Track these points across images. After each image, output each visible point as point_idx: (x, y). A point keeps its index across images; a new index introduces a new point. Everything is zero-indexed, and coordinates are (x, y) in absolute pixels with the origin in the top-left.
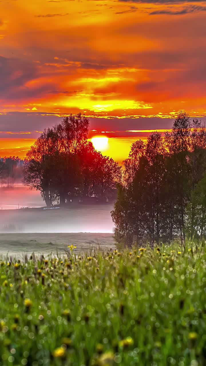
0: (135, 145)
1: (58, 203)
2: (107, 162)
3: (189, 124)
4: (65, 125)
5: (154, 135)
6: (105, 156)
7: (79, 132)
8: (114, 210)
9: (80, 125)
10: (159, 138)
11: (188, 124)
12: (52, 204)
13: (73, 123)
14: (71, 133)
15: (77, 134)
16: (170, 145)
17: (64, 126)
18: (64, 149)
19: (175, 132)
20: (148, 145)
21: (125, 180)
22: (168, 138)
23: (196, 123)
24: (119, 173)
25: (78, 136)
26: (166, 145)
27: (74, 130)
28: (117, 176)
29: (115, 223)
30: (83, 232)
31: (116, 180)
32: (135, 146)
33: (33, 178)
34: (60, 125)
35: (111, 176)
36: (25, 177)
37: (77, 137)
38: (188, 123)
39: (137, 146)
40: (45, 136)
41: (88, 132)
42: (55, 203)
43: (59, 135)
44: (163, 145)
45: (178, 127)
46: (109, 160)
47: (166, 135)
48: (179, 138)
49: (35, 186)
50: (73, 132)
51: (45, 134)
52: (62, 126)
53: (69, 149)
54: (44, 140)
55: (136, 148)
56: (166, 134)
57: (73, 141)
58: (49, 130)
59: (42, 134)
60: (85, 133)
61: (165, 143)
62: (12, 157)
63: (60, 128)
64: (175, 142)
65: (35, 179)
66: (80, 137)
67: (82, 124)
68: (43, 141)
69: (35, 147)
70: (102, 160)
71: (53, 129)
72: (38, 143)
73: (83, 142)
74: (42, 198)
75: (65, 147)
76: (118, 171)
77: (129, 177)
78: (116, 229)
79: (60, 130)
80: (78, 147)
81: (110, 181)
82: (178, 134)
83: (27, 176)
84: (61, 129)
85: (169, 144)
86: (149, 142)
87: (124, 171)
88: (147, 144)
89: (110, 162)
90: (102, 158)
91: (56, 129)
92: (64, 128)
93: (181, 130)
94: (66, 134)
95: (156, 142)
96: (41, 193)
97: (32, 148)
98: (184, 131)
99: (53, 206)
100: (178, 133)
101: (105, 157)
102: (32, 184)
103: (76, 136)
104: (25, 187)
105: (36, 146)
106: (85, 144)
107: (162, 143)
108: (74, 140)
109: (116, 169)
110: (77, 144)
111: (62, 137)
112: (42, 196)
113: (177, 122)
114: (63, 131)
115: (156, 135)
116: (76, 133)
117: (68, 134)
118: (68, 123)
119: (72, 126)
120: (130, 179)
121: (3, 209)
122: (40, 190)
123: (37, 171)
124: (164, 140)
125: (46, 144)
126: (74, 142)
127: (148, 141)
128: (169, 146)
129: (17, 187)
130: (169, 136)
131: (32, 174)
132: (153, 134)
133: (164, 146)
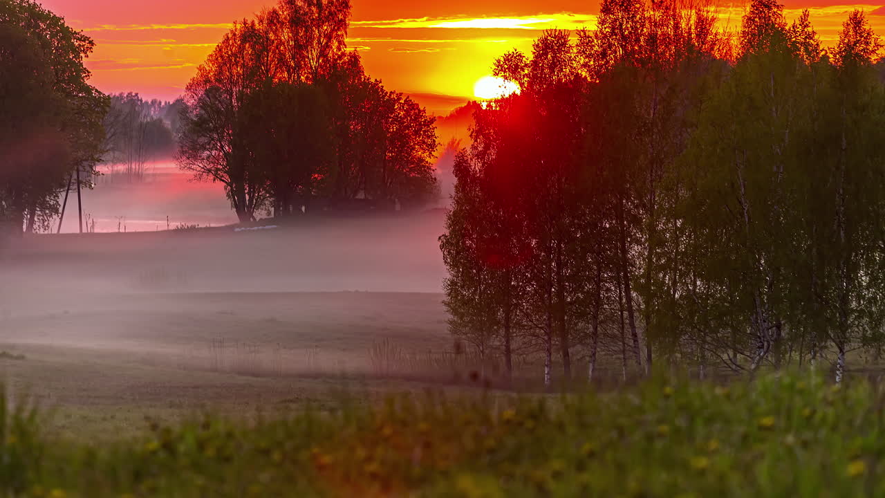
0: (502, 63)
1: (269, 213)
2: (396, 107)
3: (641, 10)
4: (287, 12)
5: (549, 38)
6: (391, 92)
7: (325, 28)
8: (447, 232)
9: (326, 10)
10: (564, 44)
11: (639, 9)
12: (253, 217)
13: (309, 5)
14: (305, 31)
15: (320, 36)
16: (592, 63)
17: (285, 13)
18: (286, 75)
19: (605, 28)
20: (535, 63)
21: (476, 155)
22: (587, 44)
23: (660, 6)
24: (429, 137)
25: (322, 40)
26: (582, 62)
27: (312, 23)
28: (424, 142)
29: (448, 267)
30: (349, 290)
31: (420, 153)
32: (501, 66)
33: (205, 149)
34: (275, 11)
35: (408, 143)
36: (182, 147)
37: (319, 43)
38: (638, 6)
39: (506, 66)
40: (235, 39)
41: (348, 30)
42: (260, 214)
43: (272, 36)
44: (574, 62)
45: (611, 16)
46: (402, 101)
47: (581, 37)
48: (614, 44)
49: (209, 171)
50: (308, 29)
51: (235, 35)
52: (281, 13)
53: (298, 74)
54: (231, 50)
55: (505, 72)
56: (582, 34)
57: (308, 52)
58: (245, 23)
59: (227, 35)
60: (339, 33)
61: (577, 59)
62: (125, 96)
63: (273, 18)
64: (604, 54)
65: (208, 153)
66: (326, 43)
67: (333, 9)
68: (230, 53)
69: (207, 68)
70: (384, 102)
71: (256, 22)
72: (217, 59)
73: (333, 56)
74: (229, 202)
75: (289, 68)
76: (424, 132)
77: (487, 147)
78: (453, 283)
79: (275, 25)
80: (321, 67)
81: (406, 157)
82: (612, 35)
83: (187, 144)
84: (279, 22)
85: (590, 61)
86: (536, 57)
87: (472, 132)
88: (532, 61)
89: (403, 107)
90: (384, 97)
91: (265, 22)
92: (285, 18)
93: (621, 25)
94: (290, 35)
95: (556, 56)
96: (226, 189)
97: (201, 70)
98: (629, 26)
99: (256, 223)
100: (613, 33)
101: (390, 95)
102: (200, 165)
103: (316, 41)
104: (181, 172)
105: (211, 65)
106: (340, 60)
107: (570, 59)
108: (311, 51)
109: (420, 124)
110: (320, 61)
111: (281, 43)
112: (228, 195)
113: (610, 4)
114: (281, 27)
115: (555, 37)
116: (317, 31)
117: (296, 34)
118: (296, 6)
119: (306, 14)
120: (489, 152)
121: (127, 231)
122: (223, 181)
123: (215, 129)
124: (575, 50)
125: (239, 62)
126: (310, 56)
127: (534, 53)
128: (589, 66)
129: (151, 172)
130: (589, 41)
131: (202, 140)
132: (546, 34)
133: (575, 65)
